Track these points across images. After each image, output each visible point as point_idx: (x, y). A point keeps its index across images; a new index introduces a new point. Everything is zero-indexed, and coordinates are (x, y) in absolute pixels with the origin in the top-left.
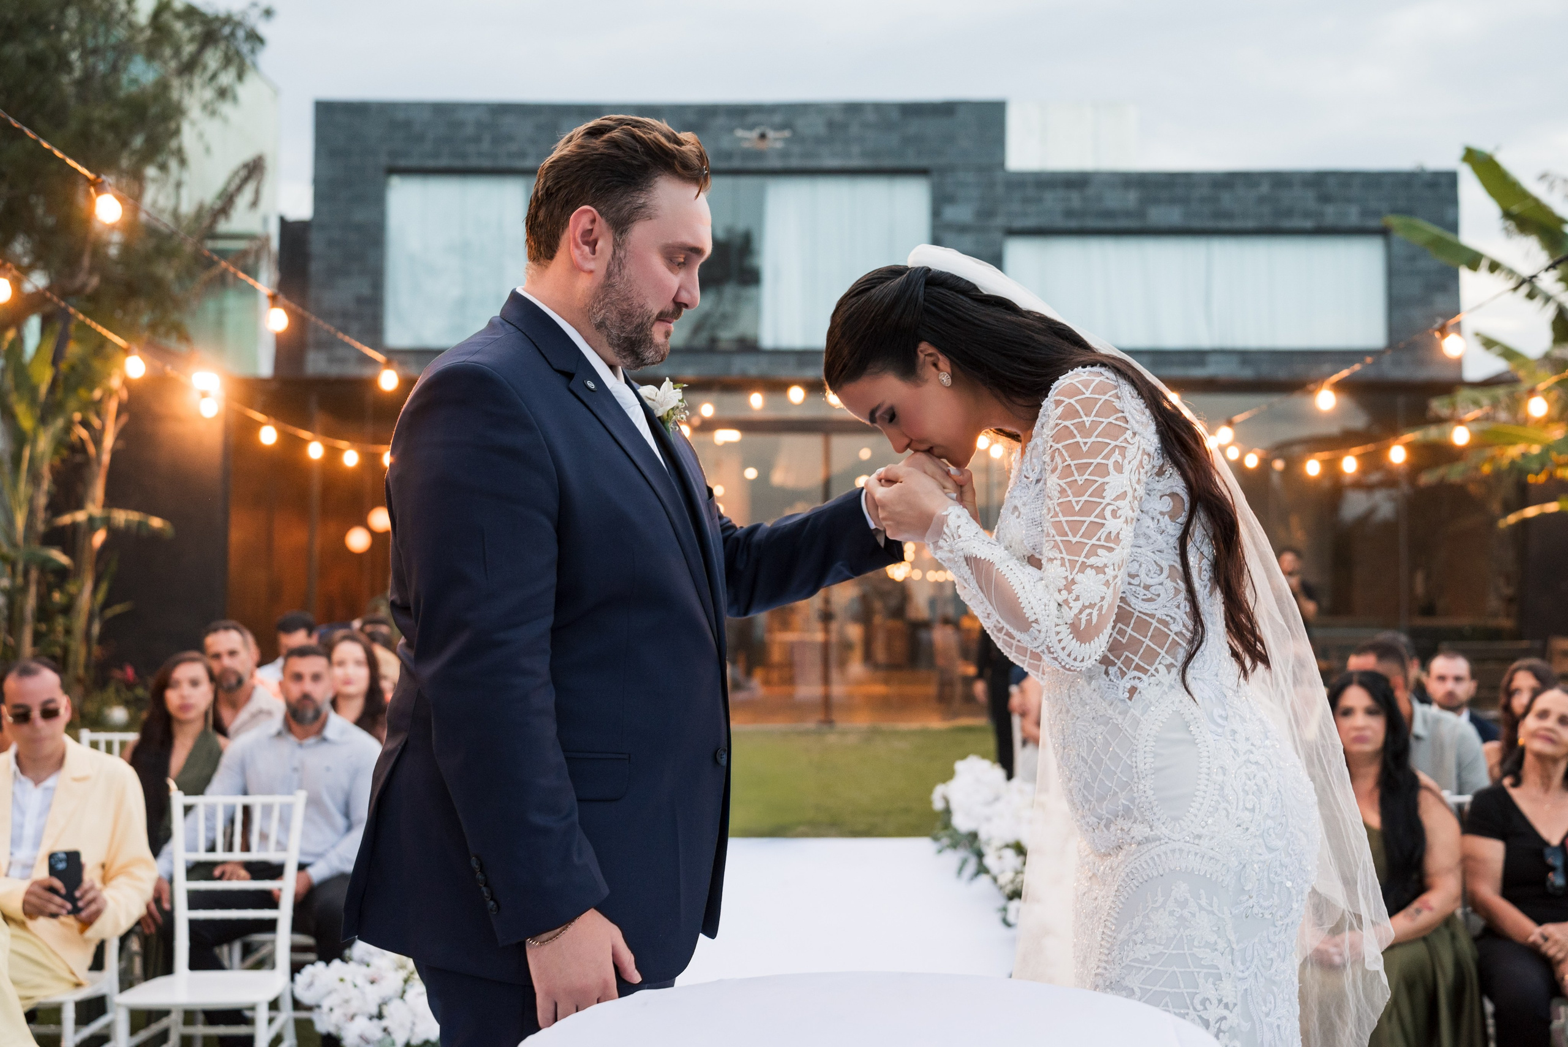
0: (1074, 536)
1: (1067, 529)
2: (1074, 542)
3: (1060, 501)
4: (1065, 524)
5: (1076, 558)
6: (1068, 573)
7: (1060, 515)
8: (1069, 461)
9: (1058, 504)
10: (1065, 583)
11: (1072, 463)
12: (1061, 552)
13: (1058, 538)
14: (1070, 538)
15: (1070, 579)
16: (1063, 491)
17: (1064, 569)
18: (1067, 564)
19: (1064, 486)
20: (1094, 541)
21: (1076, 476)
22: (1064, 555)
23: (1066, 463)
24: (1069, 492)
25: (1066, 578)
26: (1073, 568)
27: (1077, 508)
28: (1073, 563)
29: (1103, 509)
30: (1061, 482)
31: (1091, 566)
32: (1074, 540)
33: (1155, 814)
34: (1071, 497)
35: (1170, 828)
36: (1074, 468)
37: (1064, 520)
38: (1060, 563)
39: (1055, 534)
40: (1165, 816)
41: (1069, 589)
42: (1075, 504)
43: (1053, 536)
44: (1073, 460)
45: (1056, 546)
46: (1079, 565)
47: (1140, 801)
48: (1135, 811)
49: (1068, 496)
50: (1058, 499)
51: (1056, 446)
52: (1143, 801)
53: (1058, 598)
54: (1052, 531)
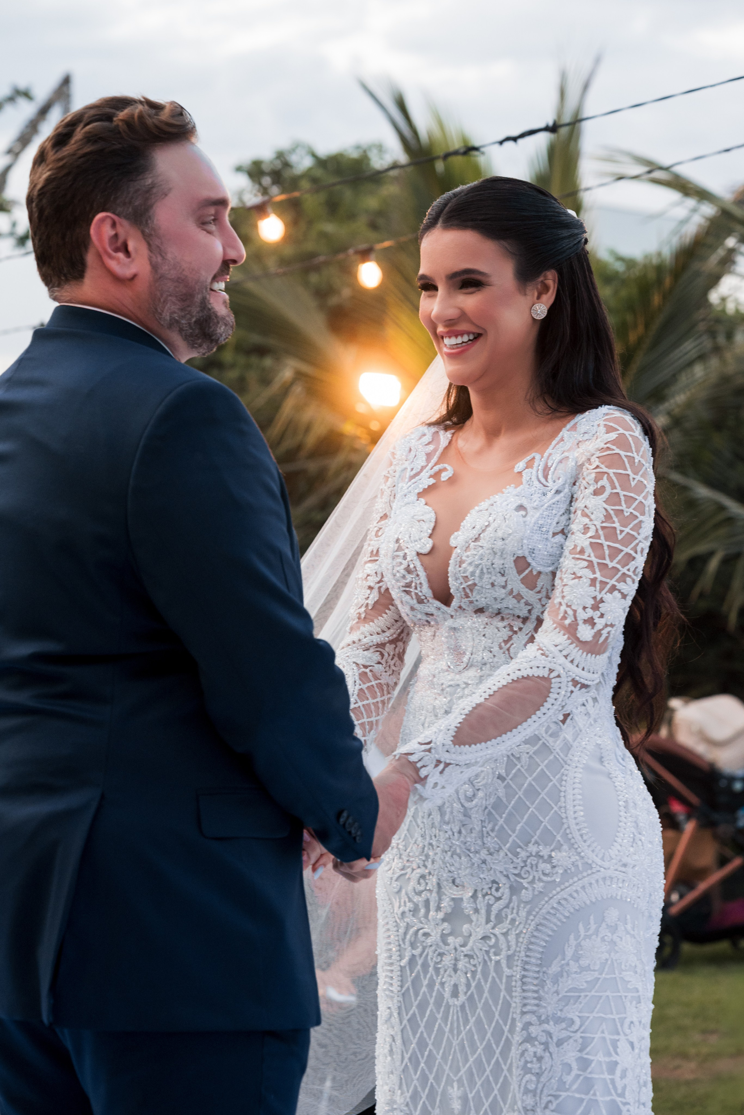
0: (612, 561)
1: (607, 552)
2: (610, 566)
3: (604, 525)
4: (606, 548)
5: (608, 580)
6: (597, 593)
7: (602, 538)
8: (618, 490)
9: (603, 528)
10: (593, 603)
11: (622, 493)
12: (594, 573)
13: (595, 560)
14: (607, 561)
15: (598, 598)
16: (608, 517)
17: (593, 588)
18: (598, 585)
19: (612, 512)
20: (624, 570)
21: (624, 507)
22: (598, 575)
23: (615, 491)
24: (615, 519)
25: (595, 598)
26: (602, 589)
27: (620, 537)
28: (603, 584)
29: (637, 544)
30: (609, 508)
31: (619, 590)
32: (611, 565)
33: (585, 841)
34: (617, 525)
35: (600, 856)
36: (622, 498)
37: (606, 543)
38: (589, 582)
39: (592, 555)
40: (595, 844)
41: (595, 607)
42: (618, 532)
43: (589, 556)
44: (622, 490)
45: (590, 565)
46: (608, 586)
47: (569, 828)
48: (558, 837)
49: (614, 522)
50: (603, 522)
51: (605, 470)
52: (572, 827)
53: (582, 615)
54: (589, 550)
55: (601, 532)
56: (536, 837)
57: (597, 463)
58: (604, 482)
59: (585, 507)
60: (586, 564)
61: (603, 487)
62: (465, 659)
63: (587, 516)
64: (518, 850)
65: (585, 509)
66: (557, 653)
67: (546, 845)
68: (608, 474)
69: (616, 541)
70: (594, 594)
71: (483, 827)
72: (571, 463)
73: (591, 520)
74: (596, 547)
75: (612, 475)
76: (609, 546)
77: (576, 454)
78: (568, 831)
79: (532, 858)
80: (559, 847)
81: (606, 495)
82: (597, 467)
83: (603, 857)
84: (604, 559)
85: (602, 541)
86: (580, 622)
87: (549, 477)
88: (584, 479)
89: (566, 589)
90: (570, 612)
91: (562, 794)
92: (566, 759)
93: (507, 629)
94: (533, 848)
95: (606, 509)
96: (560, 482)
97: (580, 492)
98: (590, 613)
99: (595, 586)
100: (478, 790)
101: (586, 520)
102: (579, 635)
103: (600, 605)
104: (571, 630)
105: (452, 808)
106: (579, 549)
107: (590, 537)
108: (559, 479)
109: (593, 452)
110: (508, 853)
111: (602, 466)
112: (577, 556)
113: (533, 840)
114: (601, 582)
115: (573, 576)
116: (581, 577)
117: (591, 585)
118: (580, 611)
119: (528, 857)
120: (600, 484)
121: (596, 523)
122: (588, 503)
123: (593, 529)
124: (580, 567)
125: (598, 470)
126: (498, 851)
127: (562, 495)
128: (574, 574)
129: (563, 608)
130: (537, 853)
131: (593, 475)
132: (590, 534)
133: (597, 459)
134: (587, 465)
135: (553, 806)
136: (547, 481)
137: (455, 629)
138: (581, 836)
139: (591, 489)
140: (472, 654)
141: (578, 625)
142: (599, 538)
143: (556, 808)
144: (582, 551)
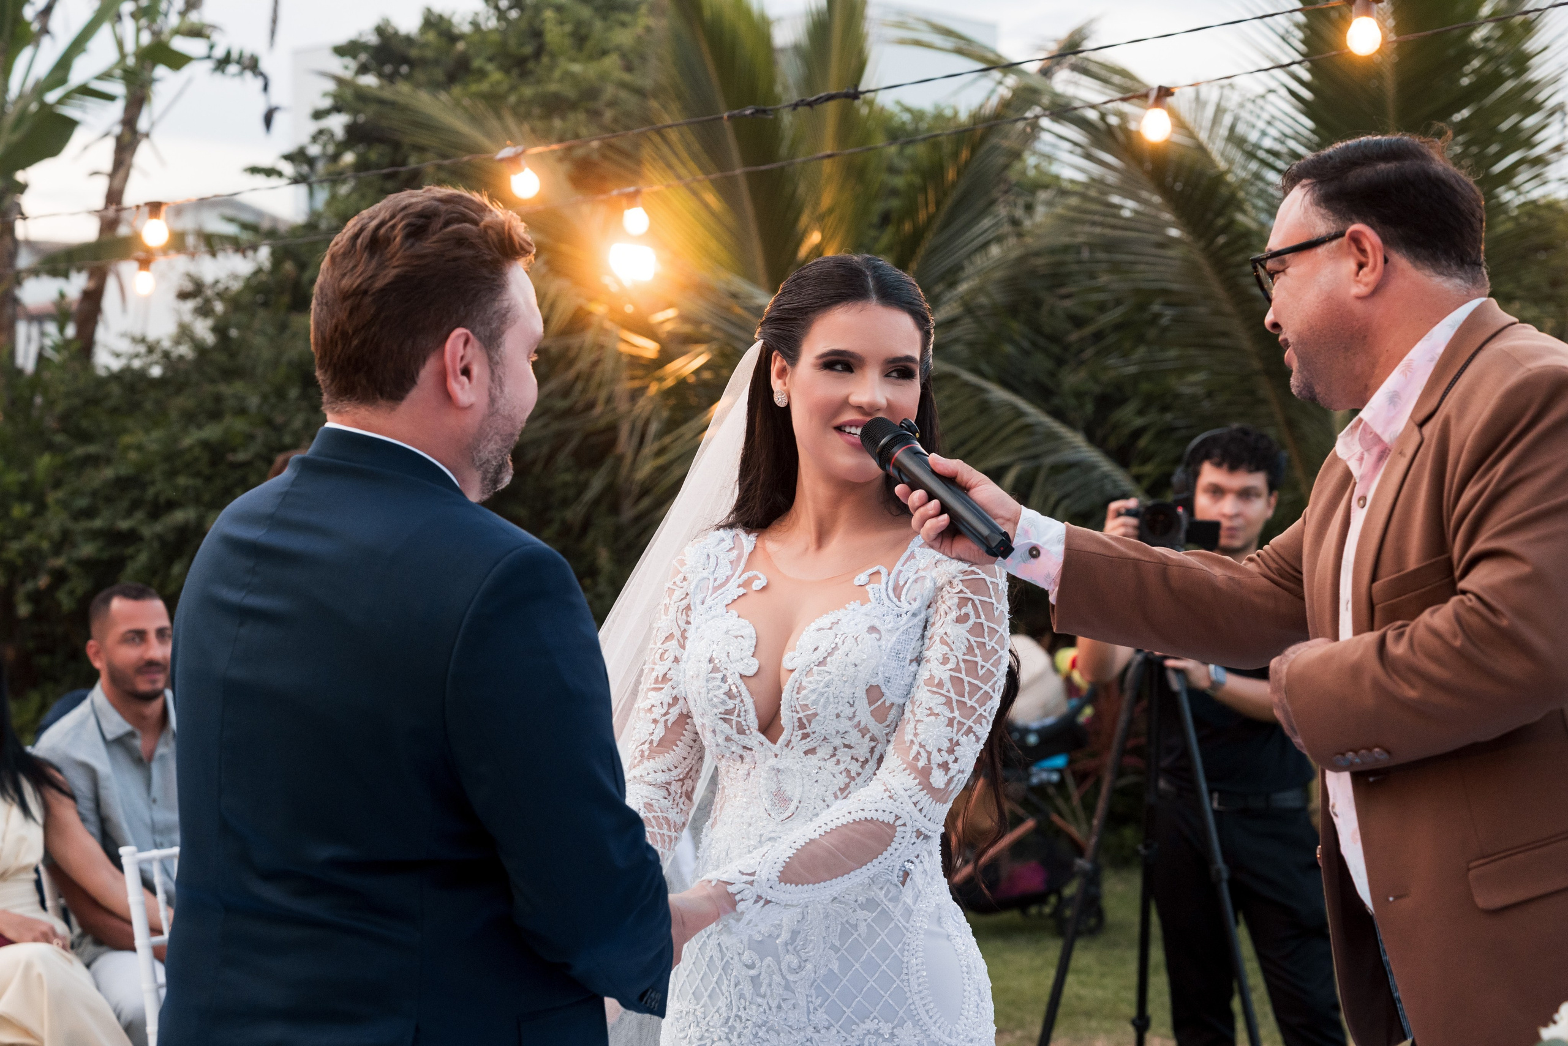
3: (966, 657)
4: (966, 685)
7: (963, 672)
8: (983, 619)
9: (964, 661)
11: (986, 624)
12: (952, 711)
14: (966, 699)
15: (954, 741)
16: (970, 649)
18: (955, 725)
19: (975, 644)
20: (981, 710)
21: (986, 639)
22: (957, 713)
23: (979, 621)
24: (977, 652)
25: (951, 740)
26: (958, 731)
27: (980, 673)
29: (996, 682)
30: (972, 639)
31: (974, 733)
33: (931, 1017)
34: (979, 659)
35: (947, 1033)
36: (986, 629)
37: (966, 679)
38: (947, 722)
39: (952, 690)
40: (942, 1019)
41: (951, 751)
42: (979, 668)
43: (948, 691)
44: (987, 620)
45: (948, 702)
46: (965, 728)
47: (913, 1003)
48: (901, 1013)
49: (975, 656)
50: (964, 654)
51: (970, 595)
52: (917, 1003)
53: (937, 759)
54: (948, 685)
55: (962, 665)
56: (875, 1014)
57: (961, 587)
58: (969, 608)
59: (946, 633)
60: (943, 700)
61: (967, 615)
62: (792, 807)
63: (947, 644)
64: (854, 1027)
65: (945, 636)
66: (907, 799)
67: (887, 1022)
68: (973, 601)
69: (977, 677)
70: (950, 736)
71: (808, 1002)
72: (928, 584)
73: (952, 650)
74: (957, 681)
75: (977, 602)
76: (969, 682)
77: (934, 574)
78: (912, 1007)
79: (870, 1036)
80: (901, 1024)
81: (971, 622)
82: (961, 591)
83: (950, 1033)
84: (963, 696)
85: (963, 676)
86: (935, 767)
87: (903, 598)
88: (944, 602)
89: (920, 727)
90: (924, 754)
91: (905, 965)
92: (907, 925)
93: (844, 774)
94: (870, 1025)
95: (968, 640)
96: (916, 605)
97: (938, 617)
98: (946, 756)
99: (952, 726)
100: (806, 961)
101: (946, 649)
102: (931, 780)
103: (955, 748)
104: (924, 774)
105: (771, 980)
106: (936, 681)
107: (950, 670)
108: (915, 600)
109: (955, 573)
110: (842, 1031)
111: (966, 590)
112: (935, 689)
113: (872, 1016)
114: (959, 722)
115: (929, 712)
116: (938, 714)
117: (948, 726)
118: (935, 753)
119: (865, 1035)
120: (963, 611)
121: (957, 654)
122: (949, 631)
123: (953, 660)
124: (936, 702)
125: (962, 595)
126: (828, 1028)
127: (918, 618)
128: (930, 709)
129: (915, 748)
130: (876, 1031)
131: (956, 600)
132: (949, 666)
133: (961, 583)
134: (947, 588)
135: (895, 978)
136: (900, 601)
137: (778, 770)
138: (927, 1011)
139: (953, 615)
140: (800, 802)
141: (932, 768)
142: (961, 673)
143: (898, 982)
144: (940, 684)
